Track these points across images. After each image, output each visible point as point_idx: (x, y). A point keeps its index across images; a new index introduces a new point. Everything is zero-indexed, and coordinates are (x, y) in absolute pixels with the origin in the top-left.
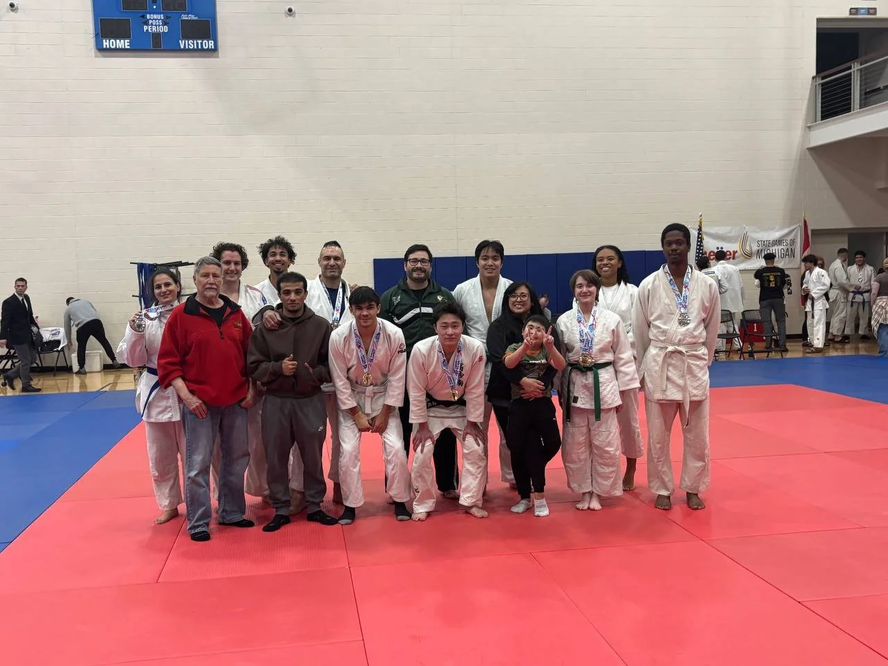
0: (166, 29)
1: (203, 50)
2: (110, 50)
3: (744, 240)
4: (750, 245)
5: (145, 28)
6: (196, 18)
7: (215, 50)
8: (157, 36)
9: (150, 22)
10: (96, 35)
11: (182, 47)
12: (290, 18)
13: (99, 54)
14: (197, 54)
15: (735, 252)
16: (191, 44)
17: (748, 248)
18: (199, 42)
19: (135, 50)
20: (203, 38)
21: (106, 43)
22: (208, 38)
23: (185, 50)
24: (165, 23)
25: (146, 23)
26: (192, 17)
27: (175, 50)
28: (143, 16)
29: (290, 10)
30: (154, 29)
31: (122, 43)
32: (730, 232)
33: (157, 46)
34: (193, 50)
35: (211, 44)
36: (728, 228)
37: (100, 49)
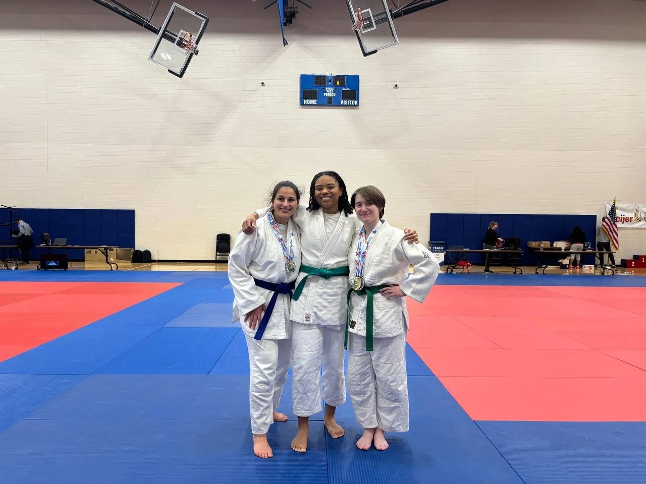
0: (334, 95)
1: (352, 105)
2: (307, 105)
3: (637, 211)
4: (640, 214)
5: (325, 94)
6: (349, 89)
7: (358, 105)
8: (330, 98)
9: (327, 91)
10: (301, 98)
11: (342, 104)
12: (396, 89)
13: (301, 107)
14: (348, 107)
15: (631, 218)
16: (346, 102)
17: (639, 216)
18: (350, 101)
19: (319, 105)
20: (352, 100)
21: (305, 102)
22: (355, 100)
23: (343, 105)
24: (334, 92)
25: (325, 92)
26: (348, 89)
27: (338, 105)
28: (324, 88)
29: (396, 86)
30: (329, 94)
31: (313, 102)
32: (629, 207)
33: (330, 103)
34: (347, 105)
35: (356, 102)
36: (628, 205)
37: (302, 104)
